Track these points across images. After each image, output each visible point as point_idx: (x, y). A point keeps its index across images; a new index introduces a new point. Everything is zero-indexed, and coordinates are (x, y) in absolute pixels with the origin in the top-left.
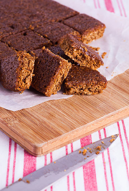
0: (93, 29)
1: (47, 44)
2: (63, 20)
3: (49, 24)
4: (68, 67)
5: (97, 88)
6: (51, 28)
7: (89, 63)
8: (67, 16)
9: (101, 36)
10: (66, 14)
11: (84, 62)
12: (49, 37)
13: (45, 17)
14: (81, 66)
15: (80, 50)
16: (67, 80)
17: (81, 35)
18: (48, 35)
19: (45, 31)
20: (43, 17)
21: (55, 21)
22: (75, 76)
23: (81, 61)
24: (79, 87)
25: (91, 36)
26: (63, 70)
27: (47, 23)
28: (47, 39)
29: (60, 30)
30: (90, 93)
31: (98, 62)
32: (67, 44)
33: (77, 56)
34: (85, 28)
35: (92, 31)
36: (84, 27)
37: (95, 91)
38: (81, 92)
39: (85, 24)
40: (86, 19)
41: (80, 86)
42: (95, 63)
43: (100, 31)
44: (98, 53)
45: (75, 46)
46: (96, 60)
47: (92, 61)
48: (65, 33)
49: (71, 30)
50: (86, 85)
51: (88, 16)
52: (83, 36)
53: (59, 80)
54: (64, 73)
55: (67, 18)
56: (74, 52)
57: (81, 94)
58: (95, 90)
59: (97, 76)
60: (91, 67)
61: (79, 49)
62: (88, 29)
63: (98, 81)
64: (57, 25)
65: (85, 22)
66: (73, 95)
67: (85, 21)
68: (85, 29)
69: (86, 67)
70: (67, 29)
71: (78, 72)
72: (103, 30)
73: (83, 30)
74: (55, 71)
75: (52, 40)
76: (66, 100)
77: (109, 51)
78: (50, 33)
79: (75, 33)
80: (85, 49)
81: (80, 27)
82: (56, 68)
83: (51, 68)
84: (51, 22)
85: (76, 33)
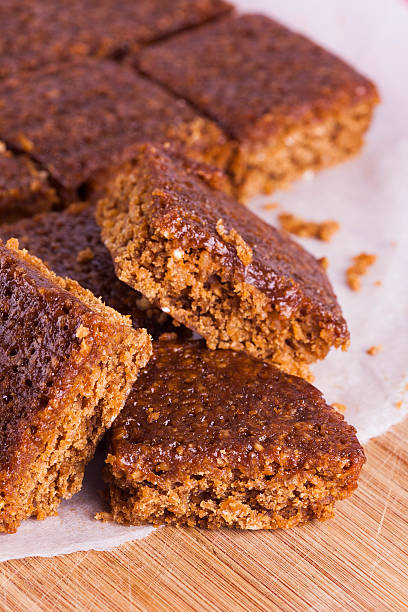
0: (306, 111)
1: (26, 195)
2: (135, 48)
3: (53, 68)
4: (128, 356)
5: (297, 494)
6: (63, 92)
7: (259, 330)
8: (165, 23)
9: (348, 151)
10: (156, 13)
11: (231, 324)
12: (42, 152)
13: (36, 23)
14: (212, 346)
15: (206, 257)
16: (123, 435)
17: (233, 145)
18: (36, 141)
19: (24, 114)
20: (23, 27)
21: (92, 53)
22: (173, 411)
23: (212, 317)
24: (190, 484)
25: (290, 149)
26: (100, 379)
27: (43, 63)
28: (30, 166)
29: (112, 110)
30: (256, 522)
31: (318, 330)
32: (134, 213)
33: (189, 288)
34: (260, 102)
35: (300, 123)
36: (254, 99)
37: (289, 510)
38: (202, 515)
39: (262, 75)
40: (271, 49)
41: (199, 478)
42: (299, 334)
43: (346, 119)
44: (321, 262)
45: (179, 228)
46: (303, 312)
47: (282, 321)
48: (137, 129)
49: (179, 111)
50: (236, 471)
51: (282, 32)
52: (244, 149)
53: (70, 433)
54: (101, 392)
55: (161, 38)
56: (170, 265)
57: (203, 523)
58: (290, 501)
59: (304, 416)
60: (270, 357)
61: (203, 249)
62: (275, 109)
63: (308, 449)
64: (97, 76)
65: (260, 67)
66: (151, 529)
67: (262, 60)
68: (260, 109)
69: (241, 354)
70: (155, 104)
71: (190, 384)
72: (365, 119)
73: (248, 112)
74: (50, 384)
75: (56, 173)
76: (109, 558)
77: (393, 244)
78: (49, 125)
79: (197, 132)
80: (239, 249)
81: (230, 92)
82: (54, 362)
83: (26, 362)
84: (64, 58)
85: (204, 131)
